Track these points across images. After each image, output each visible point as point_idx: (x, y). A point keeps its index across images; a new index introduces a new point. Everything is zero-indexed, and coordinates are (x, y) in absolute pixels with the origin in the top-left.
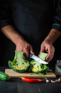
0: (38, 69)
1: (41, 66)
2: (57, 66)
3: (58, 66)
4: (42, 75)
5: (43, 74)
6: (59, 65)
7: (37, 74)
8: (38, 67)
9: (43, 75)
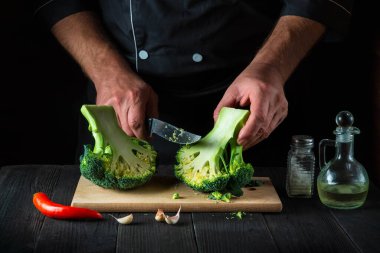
0: (208, 172)
1: (220, 160)
2: (293, 160)
3: (299, 159)
4: (225, 198)
5: (229, 195)
6: (303, 156)
7: (203, 195)
8: (207, 164)
9: (228, 201)
